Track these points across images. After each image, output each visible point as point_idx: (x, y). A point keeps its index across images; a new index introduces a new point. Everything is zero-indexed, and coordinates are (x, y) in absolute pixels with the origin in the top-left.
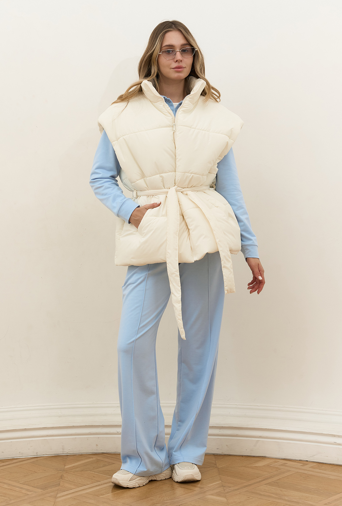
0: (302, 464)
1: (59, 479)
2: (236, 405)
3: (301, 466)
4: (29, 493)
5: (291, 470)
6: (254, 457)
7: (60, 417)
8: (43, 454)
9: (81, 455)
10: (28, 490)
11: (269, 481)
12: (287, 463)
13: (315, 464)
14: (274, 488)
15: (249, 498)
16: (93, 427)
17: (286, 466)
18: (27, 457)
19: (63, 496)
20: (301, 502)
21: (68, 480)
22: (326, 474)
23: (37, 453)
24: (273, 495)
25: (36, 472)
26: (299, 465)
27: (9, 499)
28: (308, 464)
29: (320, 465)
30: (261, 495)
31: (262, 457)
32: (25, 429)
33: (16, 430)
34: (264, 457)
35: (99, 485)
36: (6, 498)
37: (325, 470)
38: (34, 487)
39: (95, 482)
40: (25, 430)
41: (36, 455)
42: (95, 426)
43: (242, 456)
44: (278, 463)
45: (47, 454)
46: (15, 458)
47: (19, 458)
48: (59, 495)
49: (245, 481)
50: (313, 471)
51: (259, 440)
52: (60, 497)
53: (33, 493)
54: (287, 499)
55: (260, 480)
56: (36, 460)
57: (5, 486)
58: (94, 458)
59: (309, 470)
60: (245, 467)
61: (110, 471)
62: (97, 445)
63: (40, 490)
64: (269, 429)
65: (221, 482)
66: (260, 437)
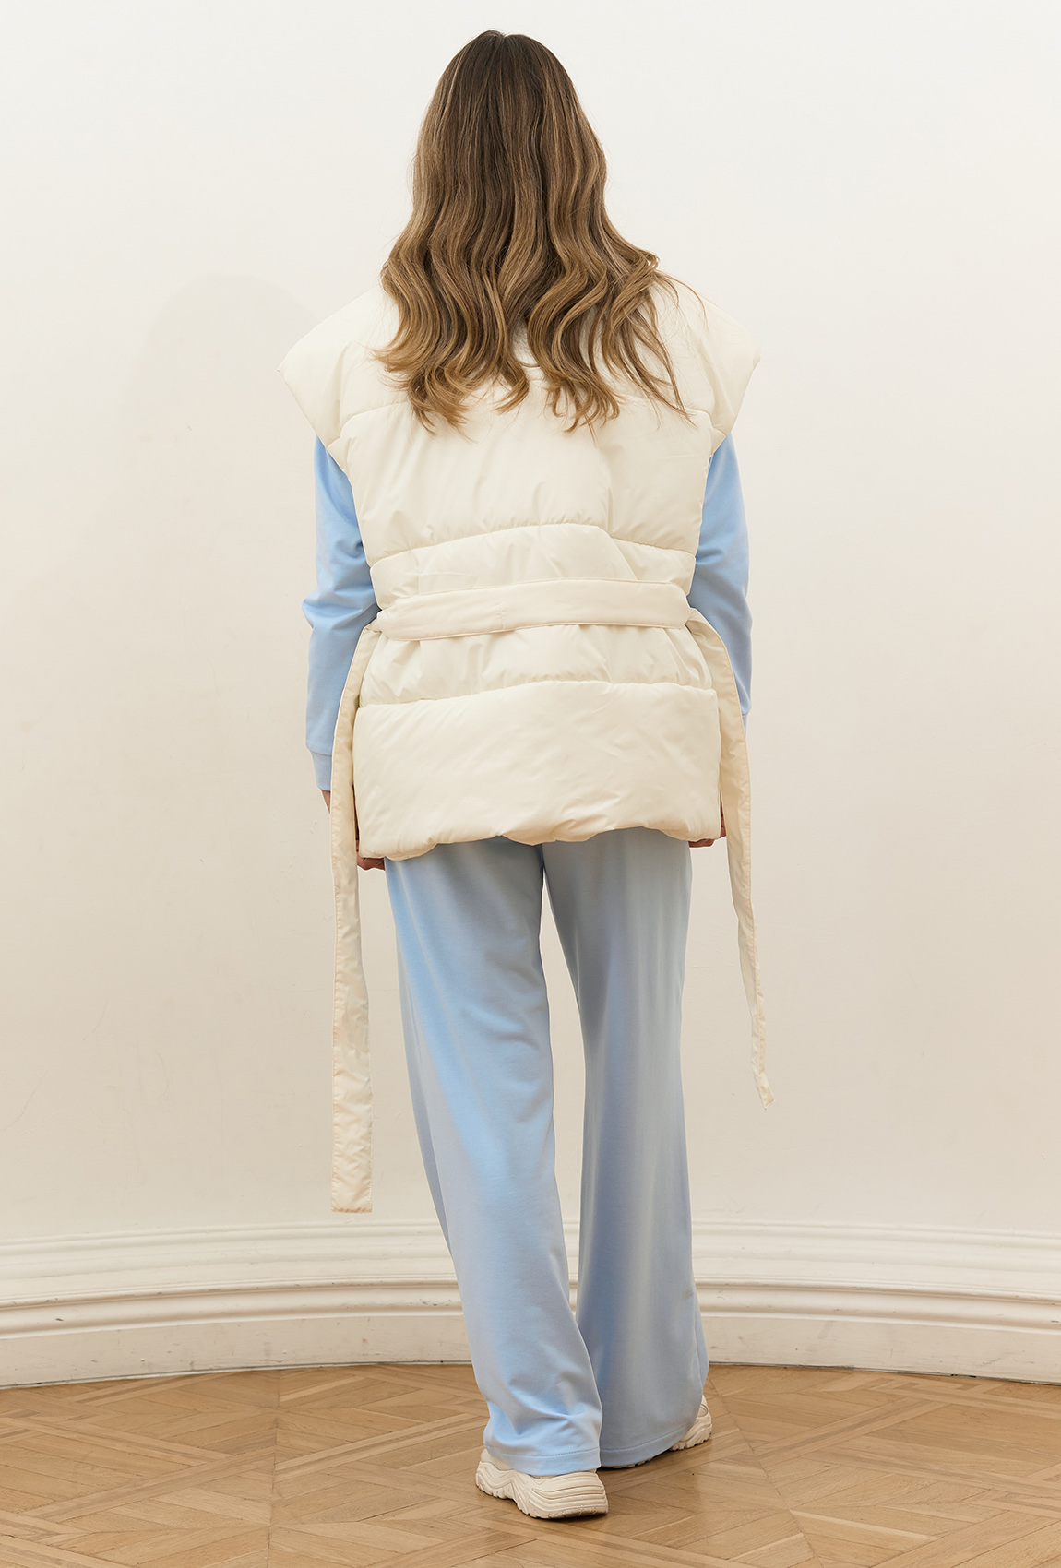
0: (959, 1386)
1: (271, 1428)
2: (762, 1224)
3: (959, 1389)
4: (192, 1462)
5: (931, 1399)
6: (818, 1368)
7: (252, 1263)
8: (211, 1366)
9: (320, 1369)
10: (185, 1455)
11: (877, 1426)
12: (917, 1384)
13: (997, 1385)
14: (892, 1442)
15: (827, 1468)
16: (351, 1289)
17: (915, 1390)
18: (163, 1375)
19: (293, 1469)
20: (977, 1475)
21: (296, 1429)
22: (1034, 1408)
23: (192, 1364)
24: (896, 1461)
25: (200, 1413)
26: (951, 1387)
27: (138, 1477)
28: (977, 1385)
29: (1012, 1386)
30: (859, 1459)
31: (843, 1368)
32: (160, 1294)
33: (132, 1296)
34: (849, 1368)
35: (390, 1442)
36: (129, 1476)
37: (1029, 1399)
38: (203, 1448)
39: (378, 1435)
40: (160, 1296)
41: (190, 1369)
42: (358, 1285)
43: (785, 1367)
44: (893, 1382)
45: (222, 1366)
46: (128, 1378)
47: (142, 1379)
48: (280, 1467)
49: (807, 1428)
50: (996, 1402)
51: (833, 1321)
52: (286, 1471)
53: (203, 1462)
54: (936, 1468)
55: (850, 1424)
56: (191, 1383)
57: (119, 1446)
58: (360, 1377)
59: (983, 1400)
60: (800, 1394)
61: (412, 1406)
62: (364, 1341)
63: (223, 1456)
64: (861, 1289)
65: (738, 1430)
66: (837, 1312)
